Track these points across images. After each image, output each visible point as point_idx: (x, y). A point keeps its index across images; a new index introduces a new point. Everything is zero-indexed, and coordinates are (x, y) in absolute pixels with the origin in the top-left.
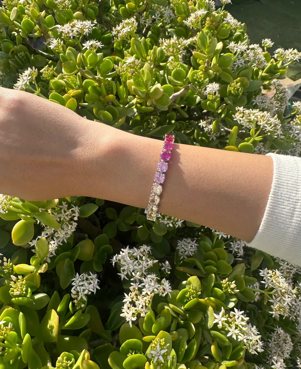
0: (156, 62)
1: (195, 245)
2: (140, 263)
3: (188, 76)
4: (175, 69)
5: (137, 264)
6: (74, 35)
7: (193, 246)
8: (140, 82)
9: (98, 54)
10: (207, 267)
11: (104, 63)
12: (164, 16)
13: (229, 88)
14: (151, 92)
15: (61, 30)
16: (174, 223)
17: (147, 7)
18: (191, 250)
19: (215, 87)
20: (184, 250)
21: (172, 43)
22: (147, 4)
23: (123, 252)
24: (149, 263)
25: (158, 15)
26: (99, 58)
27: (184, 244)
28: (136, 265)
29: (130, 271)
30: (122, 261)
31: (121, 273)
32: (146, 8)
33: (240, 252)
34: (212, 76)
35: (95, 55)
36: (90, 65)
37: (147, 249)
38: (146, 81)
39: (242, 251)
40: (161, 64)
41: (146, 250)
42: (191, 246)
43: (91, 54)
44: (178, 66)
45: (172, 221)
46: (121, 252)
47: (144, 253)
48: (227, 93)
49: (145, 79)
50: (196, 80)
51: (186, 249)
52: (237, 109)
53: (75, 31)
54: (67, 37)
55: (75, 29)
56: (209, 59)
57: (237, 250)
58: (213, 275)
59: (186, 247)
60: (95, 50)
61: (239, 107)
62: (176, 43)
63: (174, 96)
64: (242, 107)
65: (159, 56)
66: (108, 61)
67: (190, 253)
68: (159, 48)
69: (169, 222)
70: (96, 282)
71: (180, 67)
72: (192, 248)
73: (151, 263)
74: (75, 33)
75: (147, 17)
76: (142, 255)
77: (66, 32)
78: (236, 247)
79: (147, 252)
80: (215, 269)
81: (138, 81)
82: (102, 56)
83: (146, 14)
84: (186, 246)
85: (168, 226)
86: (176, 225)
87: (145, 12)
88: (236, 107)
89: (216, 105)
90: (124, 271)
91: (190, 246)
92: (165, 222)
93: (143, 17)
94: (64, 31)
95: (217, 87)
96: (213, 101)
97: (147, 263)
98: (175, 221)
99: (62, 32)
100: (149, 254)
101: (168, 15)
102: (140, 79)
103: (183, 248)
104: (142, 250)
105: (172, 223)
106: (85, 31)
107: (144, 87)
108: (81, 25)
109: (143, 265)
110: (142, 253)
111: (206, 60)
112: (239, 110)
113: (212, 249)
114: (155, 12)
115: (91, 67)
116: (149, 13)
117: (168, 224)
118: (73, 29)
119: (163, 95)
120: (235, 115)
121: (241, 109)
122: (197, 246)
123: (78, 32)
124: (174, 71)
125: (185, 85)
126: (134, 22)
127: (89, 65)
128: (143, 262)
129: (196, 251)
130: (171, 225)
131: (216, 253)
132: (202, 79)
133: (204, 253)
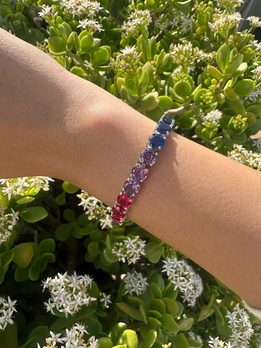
0: (160, 70)
1: (145, 284)
2: (74, 299)
3: (193, 93)
4: (180, 81)
5: (70, 298)
6: (77, 14)
7: (143, 284)
8: (134, 83)
9: (95, 40)
10: (151, 318)
11: (100, 51)
12: (182, 24)
13: (232, 121)
14: (143, 99)
15: (64, 5)
16: (128, 258)
17: (167, 9)
18: (139, 289)
19: (216, 115)
20: (131, 286)
21: (185, 49)
22: (168, 5)
23: (58, 278)
24: (85, 301)
25: (176, 21)
26: (94, 45)
27: (133, 279)
28: (68, 300)
29: (59, 305)
30: (54, 289)
31: (48, 303)
32: (165, 9)
33: (192, 302)
34: (223, 101)
35: (91, 39)
36: (82, 50)
37: (87, 282)
38: (141, 84)
39: (194, 301)
40: (165, 73)
41: (85, 282)
42: (140, 284)
43: (86, 36)
44: (185, 78)
45: (126, 255)
46: (56, 278)
47: (83, 286)
48: (228, 126)
49: (140, 81)
50: (201, 101)
51: (134, 286)
52: (234, 146)
53: (79, 10)
54: (69, 14)
55: (80, 8)
56: (224, 80)
57: (189, 300)
58: (155, 333)
59: (134, 283)
60: (92, 33)
61: (237, 145)
62: (189, 51)
63: (169, 113)
64: (241, 146)
65: (166, 63)
66: (104, 50)
67: (137, 292)
68: (168, 54)
69: (122, 255)
70: (11, 314)
71: (186, 80)
72: (140, 286)
73: (86, 301)
74: (79, 12)
75: (163, 20)
76: (79, 288)
77: (69, 8)
78: (189, 296)
79: (86, 285)
80: (160, 323)
81: (131, 81)
82: (99, 43)
83: (164, 16)
84: (135, 281)
85: (120, 260)
86: (129, 261)
87: (163, 15)
88: (235, 144)
89: (211, 134)
90: (52, 302)
91: (138, 284)
92: (118, 254)
93: (159, 19)
94: (67, 6)
95: (219, 115)
96: (209, 129)
97: (82, 300)
98: (130, 257)
99: (65, 7)
100: (88, 288)
101: (187, 24)
102: (134, 80)
103: (130, 283)
104: (81, 282)
105: (126, 258)
106: (89, 13)
107: (137, 91)
108: (88, 4)
109: (77, 302)
110: (80, 286)
111: (221, 81)
112: (236, 148)
113: (163, 297)
114: (174, 17)
115: (83, 53)
116: (168, 17)
117: (121, 257)
118: (78, 7)
119: (158, 108)
120: (230, 151)
121: (240, 147)
122: (147, 286)
123: (82, 12)
124: (178, 83)
125: (186, 104)
126: (147, 15)
127: (80, 50)
128: (78, 298)
129: (144, 291)
130: (124, 260)
131: (165, 303)
132: (210, 101)
133: (153, 298)
